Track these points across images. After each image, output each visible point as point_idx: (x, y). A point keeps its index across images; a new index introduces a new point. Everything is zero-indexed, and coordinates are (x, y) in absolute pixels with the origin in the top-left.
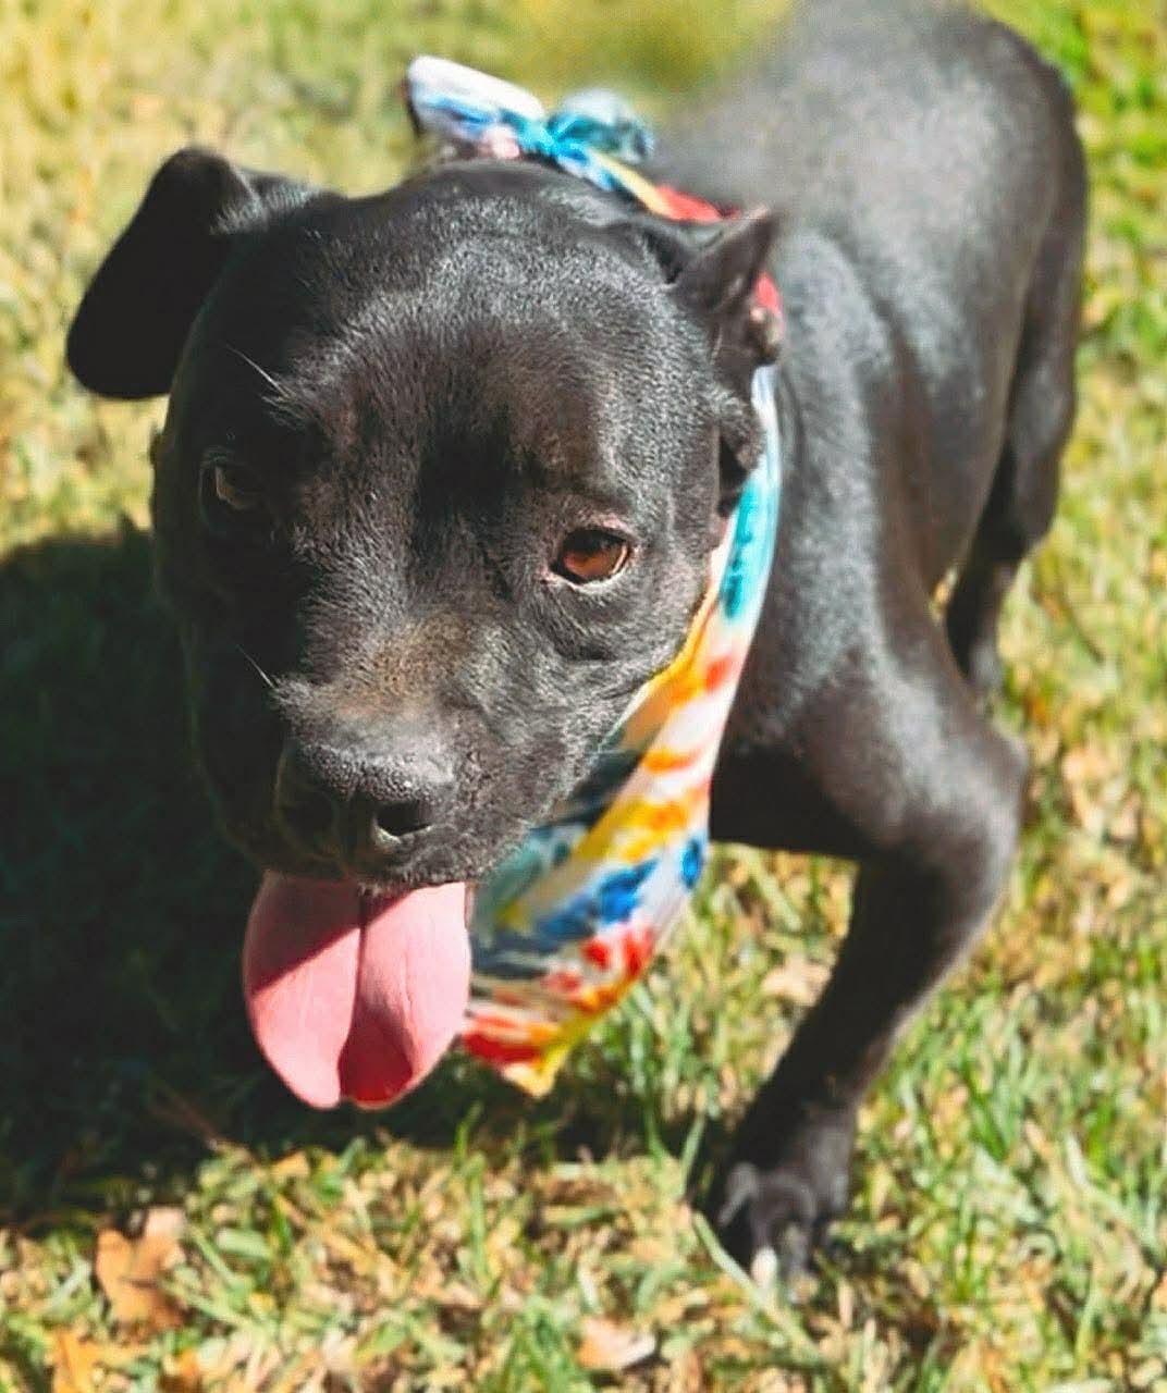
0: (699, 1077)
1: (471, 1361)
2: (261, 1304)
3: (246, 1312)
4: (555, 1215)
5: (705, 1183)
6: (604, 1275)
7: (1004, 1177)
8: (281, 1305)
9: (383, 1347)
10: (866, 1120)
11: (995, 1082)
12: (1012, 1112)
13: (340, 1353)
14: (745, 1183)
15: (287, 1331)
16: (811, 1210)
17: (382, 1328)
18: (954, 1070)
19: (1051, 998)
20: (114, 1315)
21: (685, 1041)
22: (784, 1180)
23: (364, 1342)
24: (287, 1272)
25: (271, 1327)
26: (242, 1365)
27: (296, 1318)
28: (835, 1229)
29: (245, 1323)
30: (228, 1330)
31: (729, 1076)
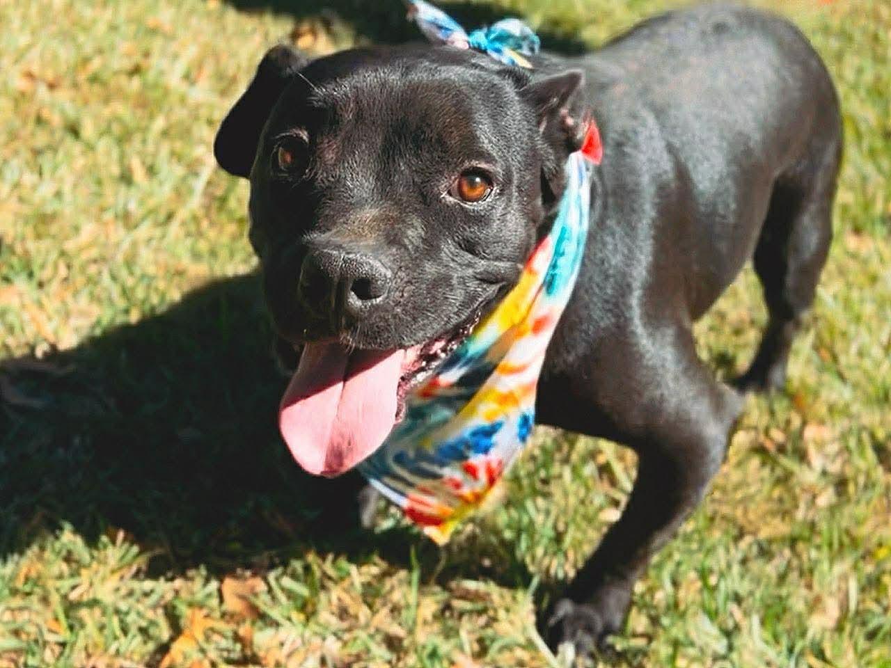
0: (555, 554)
1: (394, 661)
2: (298, 617)
3: (289, 619)
4: (459, 604)
5: (545, 604)
6: (477, 636)
7: (714, 631)
8: (308, 619)
9: (354, 649)
10: (639, 587)
11: (719, 581)
12: (727, 598)
13: (333, 647)
14: (566, 608)
15: (308, 633)
16: (599, 626)
17: (355, 639)
18: (696, 569)
19: (765, 545)
20: (225, 607)
21: (550, 533)
22: (587, 610)
23: (345, 644)
24: (314, 605)
25: (300, 628)
26: (282, 644)
27: (312, 626)
28: (610, 639)
29: (287, 623)
30: (276, 624)
31: (571, 555)
